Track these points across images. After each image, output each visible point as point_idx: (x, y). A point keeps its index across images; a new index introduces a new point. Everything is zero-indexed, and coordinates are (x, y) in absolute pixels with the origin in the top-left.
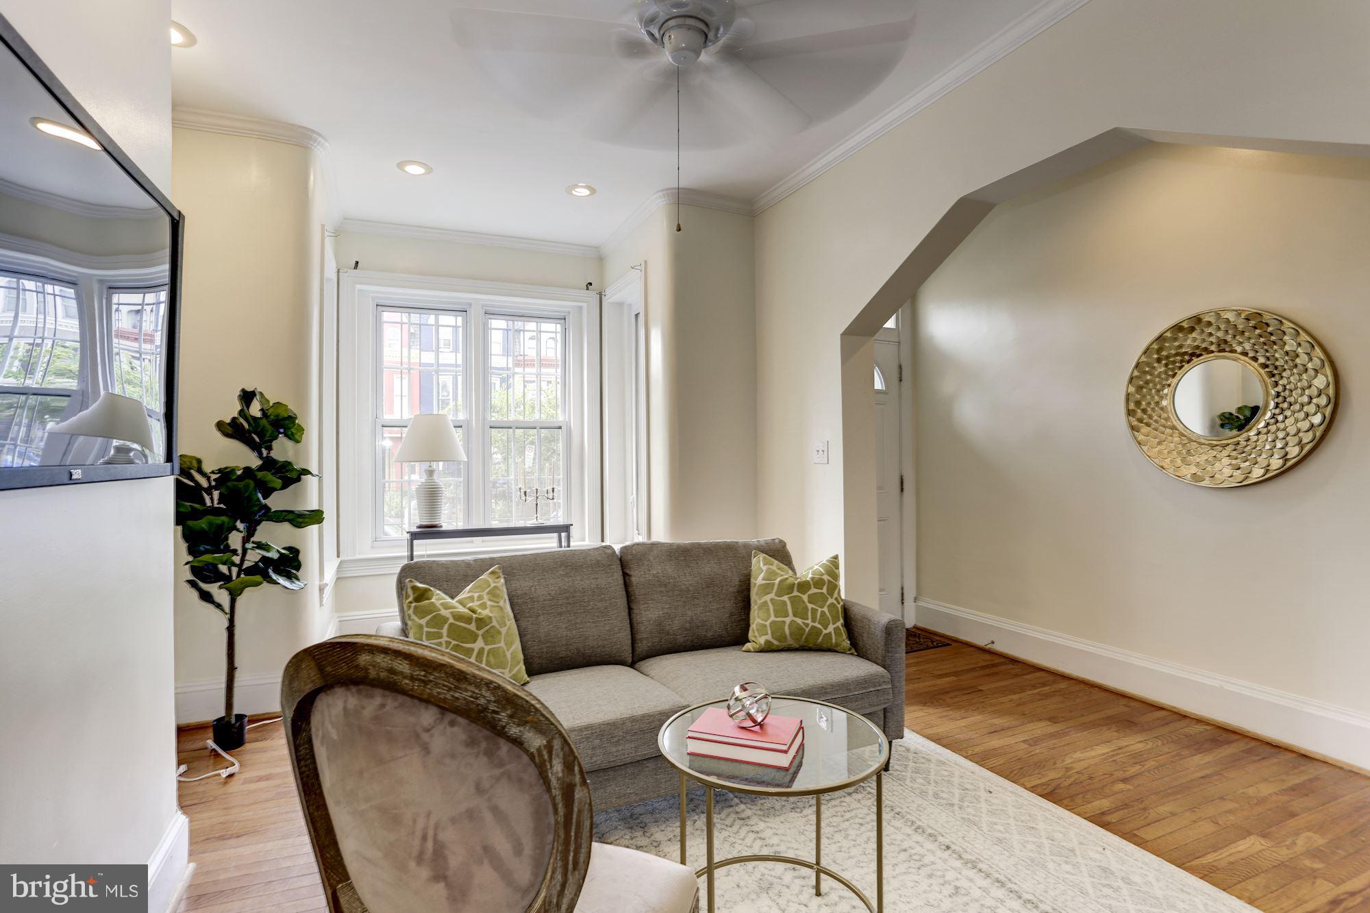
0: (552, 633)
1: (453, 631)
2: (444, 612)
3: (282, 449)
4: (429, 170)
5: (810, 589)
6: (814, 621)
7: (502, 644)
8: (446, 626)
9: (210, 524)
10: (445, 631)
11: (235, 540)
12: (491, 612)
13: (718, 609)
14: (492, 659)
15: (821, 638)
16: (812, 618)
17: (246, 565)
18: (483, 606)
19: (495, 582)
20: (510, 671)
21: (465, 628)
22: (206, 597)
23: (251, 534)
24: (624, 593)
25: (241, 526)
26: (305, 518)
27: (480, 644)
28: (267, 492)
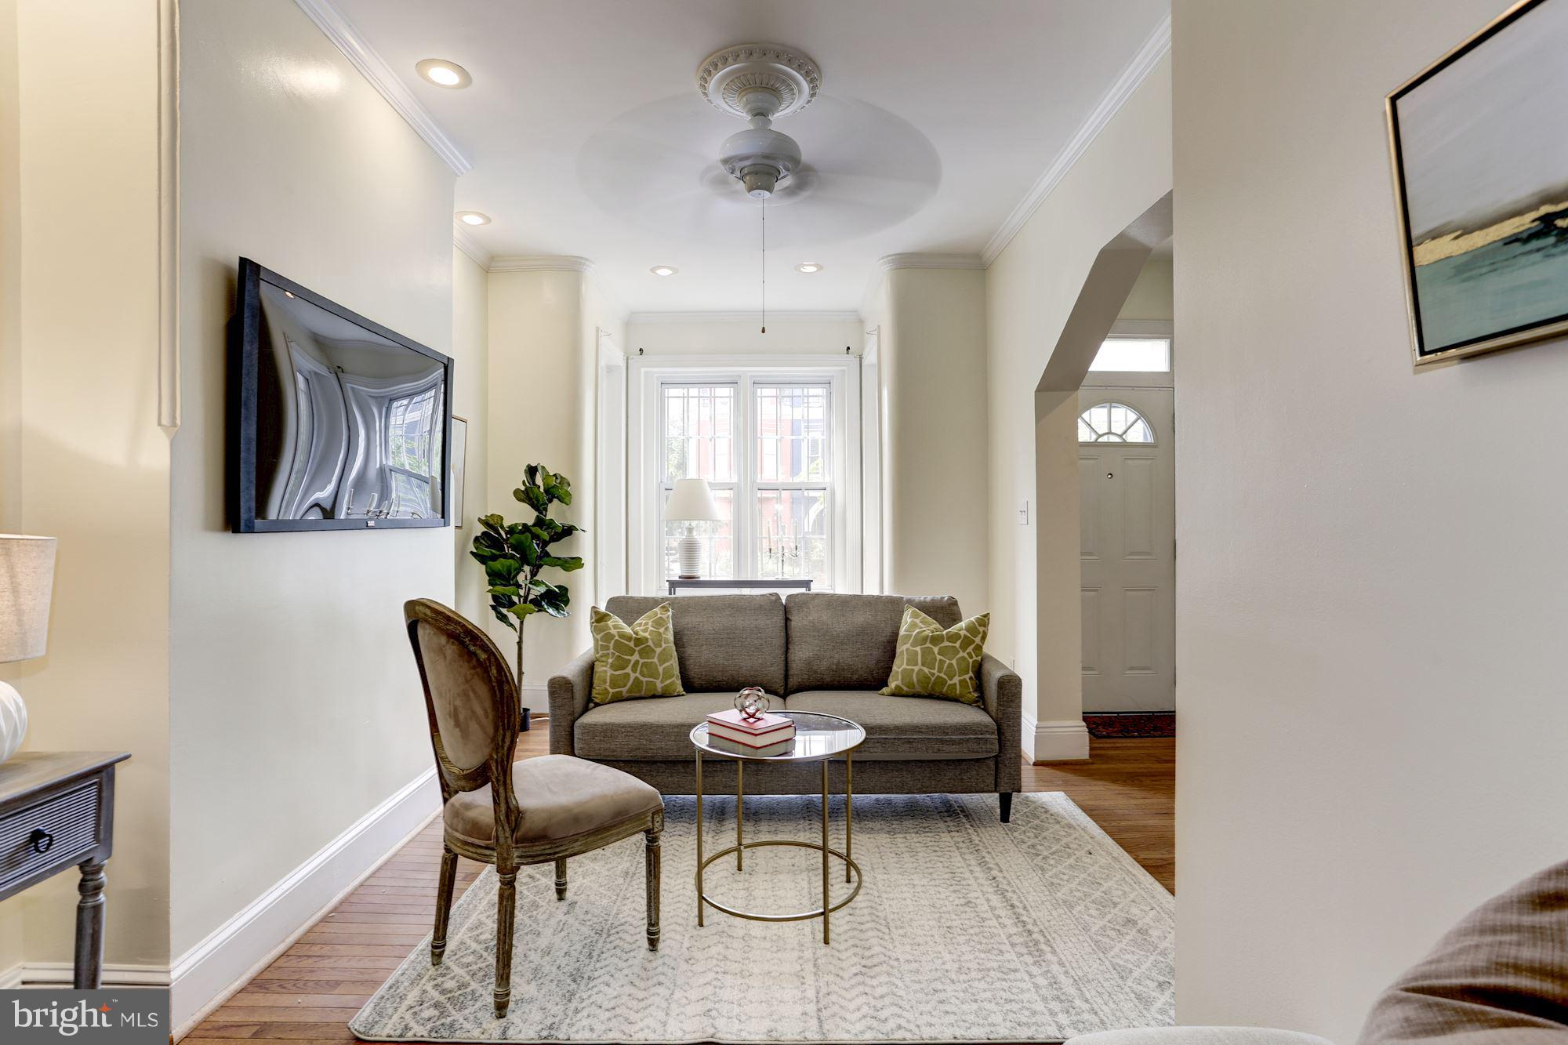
0: (711, 660)
1: (618, 644)
2: (613, 631)
3: (554, 511)
4: (675, 271)
5: (943, 641)
6: (939, 672)
7: (655, 660)
8: (613, 642)
9: (503, 565)
10: (611, 645)
11: (521, 578)
12: (649, 635)
13: (865, 656)
14: (645, 670)
15: (946, 688)
16: (938, 669)
17: (531, 597)
18: (645, 631)
19: (661, 614)
20: (662, 682)
21: (626, 644)
22: (503, 618)
23: (534, 574)
24: (783, 634)
25: (527, 568)
26: (572, 564)
27: (636, 657)
28: (545, 544)
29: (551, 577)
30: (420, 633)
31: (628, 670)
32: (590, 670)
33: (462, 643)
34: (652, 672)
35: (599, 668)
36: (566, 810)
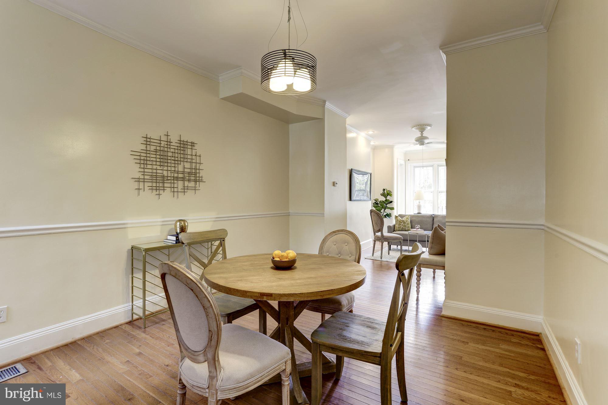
1: (399, 221)
2: (399, 219)
3: (389, 198)
7: (406, 224)
11: (382, 211)
17: (384, 215)
18: (405, 220)
19: (408, 217)
20: (407, 228)
23: (384, 210)
24: (432, 222)
25: (383, 209)
26: (392, 209)
27: (402, 223)
28: (387, 204)
29: (388, 211)
30: (372, 213)
31: (401, 226)
32: (394, 226)
33: (378, 214)
34: (405, 226)
35: (396, 225)
36: (389, 236)
